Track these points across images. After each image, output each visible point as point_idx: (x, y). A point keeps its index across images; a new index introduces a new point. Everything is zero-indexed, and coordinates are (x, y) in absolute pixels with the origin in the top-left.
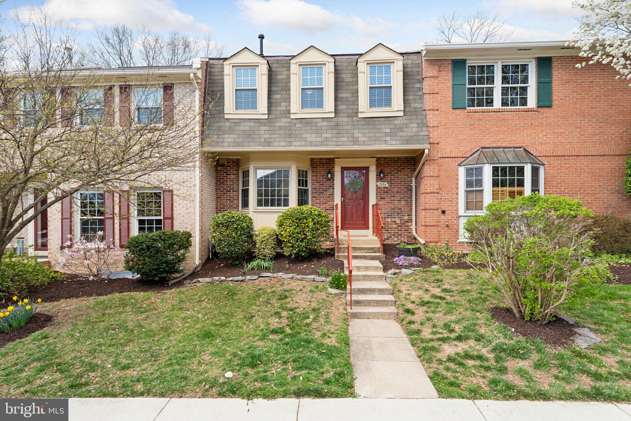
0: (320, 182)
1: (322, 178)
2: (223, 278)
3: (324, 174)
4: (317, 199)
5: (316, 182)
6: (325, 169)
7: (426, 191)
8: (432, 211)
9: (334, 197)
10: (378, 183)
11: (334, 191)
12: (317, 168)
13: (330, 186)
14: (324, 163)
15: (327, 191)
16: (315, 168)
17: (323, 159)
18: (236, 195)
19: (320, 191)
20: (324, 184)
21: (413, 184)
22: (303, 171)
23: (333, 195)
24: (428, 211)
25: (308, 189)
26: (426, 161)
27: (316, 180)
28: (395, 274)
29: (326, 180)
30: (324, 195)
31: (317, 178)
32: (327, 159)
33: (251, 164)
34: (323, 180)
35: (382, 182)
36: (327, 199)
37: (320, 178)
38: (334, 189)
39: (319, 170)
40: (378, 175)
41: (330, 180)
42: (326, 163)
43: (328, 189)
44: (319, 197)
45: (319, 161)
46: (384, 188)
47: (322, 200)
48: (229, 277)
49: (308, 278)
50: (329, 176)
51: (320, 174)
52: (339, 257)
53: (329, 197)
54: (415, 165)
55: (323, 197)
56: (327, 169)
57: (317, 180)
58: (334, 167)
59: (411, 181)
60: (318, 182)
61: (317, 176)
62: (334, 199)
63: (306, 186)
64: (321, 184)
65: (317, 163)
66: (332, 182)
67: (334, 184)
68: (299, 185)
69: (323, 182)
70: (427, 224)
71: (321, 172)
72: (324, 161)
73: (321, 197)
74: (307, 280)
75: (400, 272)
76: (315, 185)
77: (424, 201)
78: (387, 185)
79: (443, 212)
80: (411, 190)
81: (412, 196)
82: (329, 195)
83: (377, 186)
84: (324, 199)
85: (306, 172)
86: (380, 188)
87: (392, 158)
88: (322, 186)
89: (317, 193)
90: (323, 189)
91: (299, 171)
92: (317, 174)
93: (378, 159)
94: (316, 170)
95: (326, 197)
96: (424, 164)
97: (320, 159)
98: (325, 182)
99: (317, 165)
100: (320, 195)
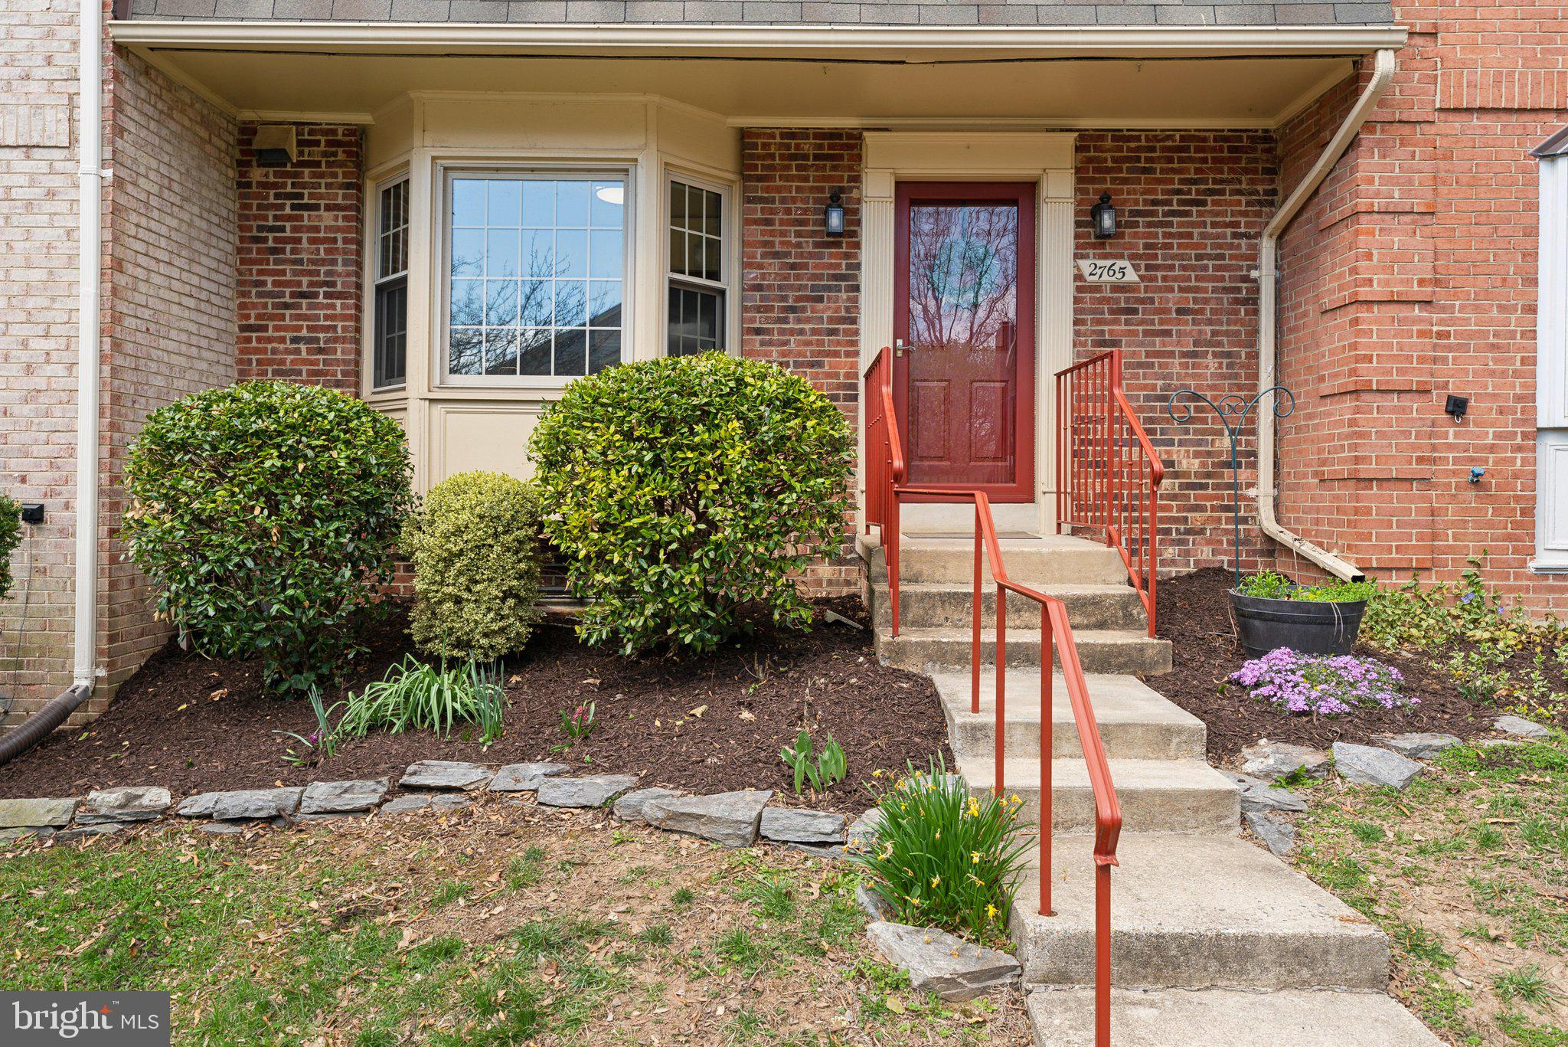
0: (787, 254)
1: (798, 234)
2: (157, 796)
3: (805, 211)
4: (771, 343)
5: (764, 255)
6: (812, 189)
7: (1364, 293)
8: (1394, 400)
9: (856, 332)
10: (1086, 266)
11: (856, 300)
12: (770, 178)
13: (836, 277)
14: (805, 157)
15: (820, 299)
16: (760, 179)
17: (802, 134)
18: (345, 318)
19: (784, 298)
20: (805, 266)
21: (1266, 275)
22: (696, 193)
23: (854, 321)
24: (1377, 401)
25: (722, 292)
26: (1369, 126)
27: (765, 244)
28: (1293, 779)
29: (817, 245)
30: (808, 320)
31: (772, 233)
32: (821, 134)
33: (417, 142)
34: (799, 245)
35: (1105, 257)
36: (821, 343)
37: (783, 234)
38: (857, 289)
39: (779, 190)
40: (1088, 219)
41: (838, 245)
42: (816, 157)
43: (829, 288)
44: (782, 332)
45: (781, 146)
46: (1117, 288)
47: (793, 346)
48: (201, 787)
49: (712, 820)
50: (835, 220)
51: (788, 211)
52: (899, 651)
53: (833, 332)
54: (1272, 172)
55: (801, 332)
56: (821, 190)
57: (771, 244)
58: (857, 179)
59: (1253, 258)
60: (776, 255)
61: (769, 222)
62: (855, 343)
63: (714, 275)
64: (793, 267)
65: (772, 157)
66: (847, 256)
67: (858, 266)
68: (676, 268)
69: (801, 255)
70: (1367, 470)
71: (794, 200)
72: (808, 146)
73: (792, 332)
74: (704, 831)
75: (1329, 767)
76: (760, 266)
77: (1354, 346)
78: (1131, 276)
79: (1457, 407)
80: (1252, 302)
81: (1255, 332)
82: (831, 320)
83: (1079, 277)
84: (808, 343)
85: (716, 200)
86: (1096, 288)
87: (1155, 137)
88: (797, 277)
89: (771, 309)
90: (800, 288)
91: (677, 191)
92: (772, 212)
93: (1086, 142)
94: (767, 190)
95: (814, 332)
96: (1353, 144)
97: (790, 134)
98: (811, 255)
99: (772, 168)
100: (785, 320)
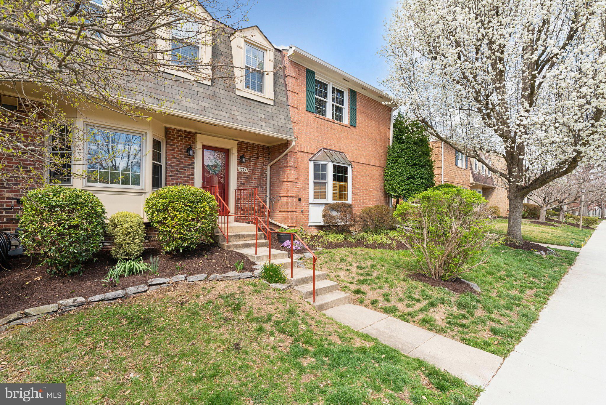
0: (178, 159)
1: (180, 154)
2: (80, 299)
3: (182, 149)
4: (174, 179)
5: (172, 158)
6: (184, 144)
7: (289, 180)
8: (292, 198)
9: (194, 178)
10: (239, 168)
11: (193, 171)
12: (174, 140)
13: (189, 165)
14: (182, 136)
15: (186, 170)
16: (171, 140)
17: (182, 131)
19: (177, 169)
20: (182, 162)
21: (268, 173)
22: (157, 141)
23: (193, 175)
24: (290, 198)
25: (161, 166)
26: (289, 152)
27: (173, 155)
28: (301, 259)
29: (185, 157)
30: (183, 174)
31: (174, 153)
32: (186, 132)
33: (78, 117)
34: (181, 157)
35: (242, 166)
36: (186, 180)
37: (177, 154)
38: (194, 168)
39: (176, 143)
40: (240, 158)
41: (190, 158)
42: (185, 137)
43: (188, 167)
44: (177, 176)
45: (176, 133)
46: (244, 173)
47: (179, 180)
48: (96, 293)
49: (232, 276)
50: (191, 153)
51: (178, 148)
52: (229, 247)
53: (189, 177)
54: (269, 154)
55: (181, 177)
56: (186, 145)
57: (174, 156)
58: (194, 143)
59: (266, 169)
60: (175, 158)
61: (174, 150)
62: (193, 180)
63: (160, 162)
64: (179, 161)
65: (174, 135)
66: (191, 160)
67: (194, 163)
68: (153, 159)
69: (181, 159)
70: (289, 210)
71: (179, 146)
72: (183, 134)
73: (179, 177)
74: (231, 279)
75: (304, 256)
76: (171, 161)
77: (287, 189)
78: (247, 171)
79: (300, 200)
80: (266, 177)
81: (266, 183)
82: (188, 175)
83: (238, 170)
84: (183, 180)
85: (160, 142)
86: (241, 173)
87: (251, 144)
88: (180, 164)
89: (174, 171)
90: (181, 167)
91: (154, 140)
92: (174, 148)
93: (240, 143)
94: (173, 143)
95: (184, 177)
96: (287, 154)
97: (178, 130)
98: (183, 159)
99: (174, 138)
100: (177, 174)
